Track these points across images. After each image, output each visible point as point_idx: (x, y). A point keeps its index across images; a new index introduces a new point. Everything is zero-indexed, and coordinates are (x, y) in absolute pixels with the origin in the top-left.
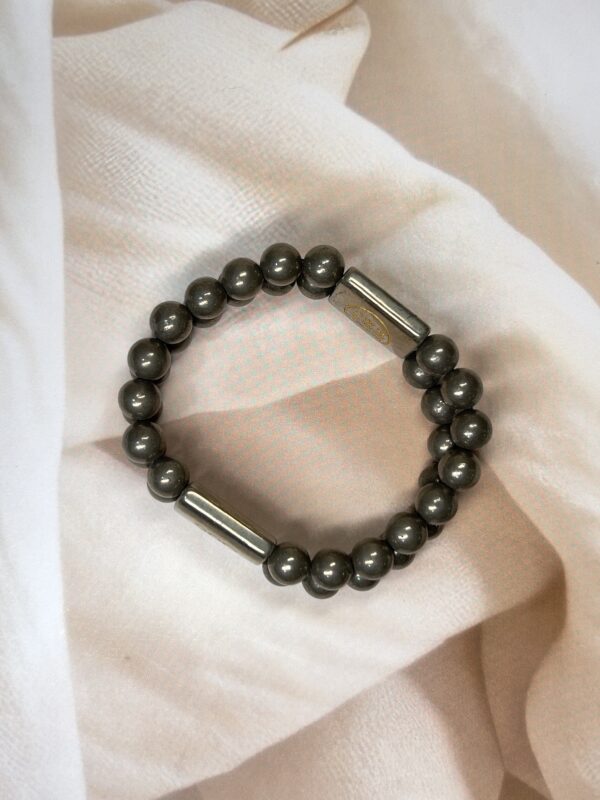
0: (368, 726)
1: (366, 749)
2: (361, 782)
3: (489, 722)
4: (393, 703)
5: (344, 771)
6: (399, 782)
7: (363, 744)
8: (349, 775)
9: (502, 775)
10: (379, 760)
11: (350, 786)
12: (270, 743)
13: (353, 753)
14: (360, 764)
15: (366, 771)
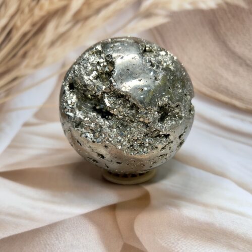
0: (62, 228)
1: (59, 236)
2: (53, 245)
3: (118, 228)
4: (75, 223)
5: (47, 242)
6: (72, 245)
7: (58, 234)
8: (49, 243)
9: (122, 243)
10: (65, 238)
11: (48, 246)
12: (17, 233)
13: (53, 236)
14: (55, 240)
15: (57, 242)
